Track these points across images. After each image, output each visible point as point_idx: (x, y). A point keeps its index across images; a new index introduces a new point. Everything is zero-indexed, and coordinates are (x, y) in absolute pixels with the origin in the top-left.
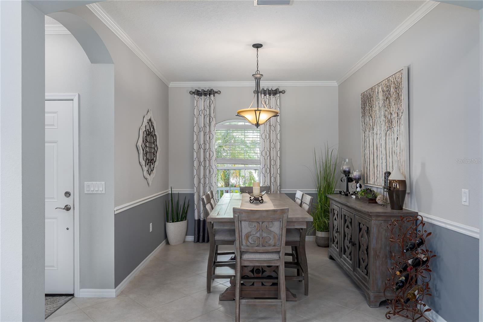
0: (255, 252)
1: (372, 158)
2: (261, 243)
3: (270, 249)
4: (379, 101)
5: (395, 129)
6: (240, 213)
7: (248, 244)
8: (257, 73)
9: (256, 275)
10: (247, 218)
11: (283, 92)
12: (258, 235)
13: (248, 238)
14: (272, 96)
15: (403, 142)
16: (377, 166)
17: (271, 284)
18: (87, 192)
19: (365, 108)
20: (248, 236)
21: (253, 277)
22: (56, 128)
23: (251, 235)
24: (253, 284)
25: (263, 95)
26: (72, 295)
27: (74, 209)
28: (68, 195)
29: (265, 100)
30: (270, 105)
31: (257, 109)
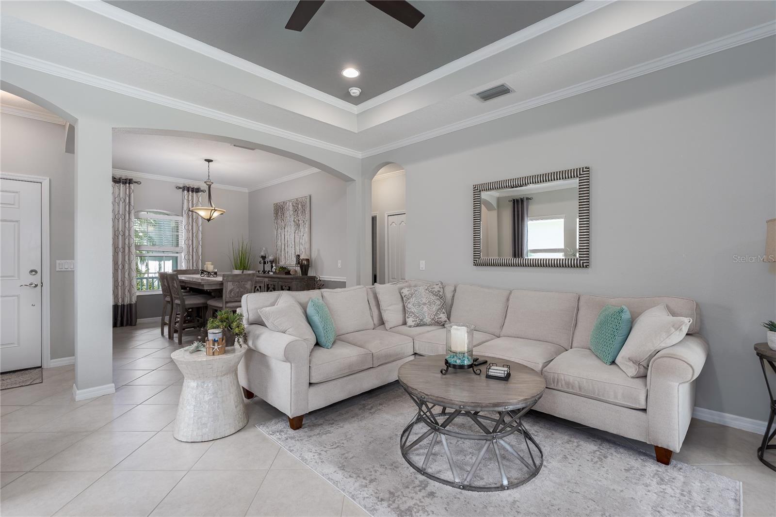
1: (283, 247)
4: (289, 213)
5: (302, 230)
7: (231, 296)
8: (208, 181)
10: (232, 280)
11: (203, 191)
12: (238, 290)
14: (194, 193)
15: (306, 237)
16: (288, 252)
18: (60, 270)
19: (277, 213)
20: (231, 291)
22: (17, 207)
25: (186, 192)
26: (40, 367)
27: (42, 286)
28: (34, 273)
29: (188, 196)
30: (193, 201)
31: (213, 208)
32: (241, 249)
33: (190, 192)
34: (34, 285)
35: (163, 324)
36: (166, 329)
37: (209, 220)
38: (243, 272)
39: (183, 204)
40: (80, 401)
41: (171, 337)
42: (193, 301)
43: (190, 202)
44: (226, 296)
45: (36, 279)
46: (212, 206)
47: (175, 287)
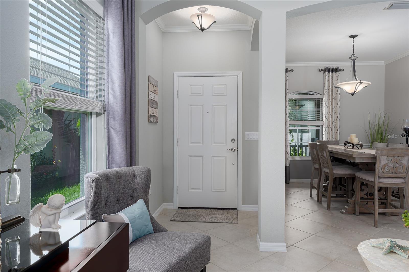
0: (389, 177)
2: (394, 171)
3: (400, 175)
6: (381, 150)
7: (385, 172)
8: (352, 56)
9: (369, 197)
10: (387, 154)
11: (342, 70)
13: (385, 167)
14: (334, 73)
17: (381, 203)
18: (247, 139)
20: (385, 166)
21: (367, 198)
22: (225, 95)
23: (387, 165)
24: (367, 204)
25: (327, 73)
26: (236, 209)
27: (238, 150)
28: (234, 141)
29: (329, 76)
30: (332, 80)
31: (359, 82)
32: (377, 122)
33: (330, 73)
34: (234, 150)
35: (312, 187)
36: (315, 192)
37: (353, 94)
38: (387, 146)
39: (324, 83)
40: (262, 251)
41: (319, 200)
42: (340, 171)
43: (331, 81)
44: (379, 170)
45: (234, 146)
46: (357, 80)
47: (324, 157)
